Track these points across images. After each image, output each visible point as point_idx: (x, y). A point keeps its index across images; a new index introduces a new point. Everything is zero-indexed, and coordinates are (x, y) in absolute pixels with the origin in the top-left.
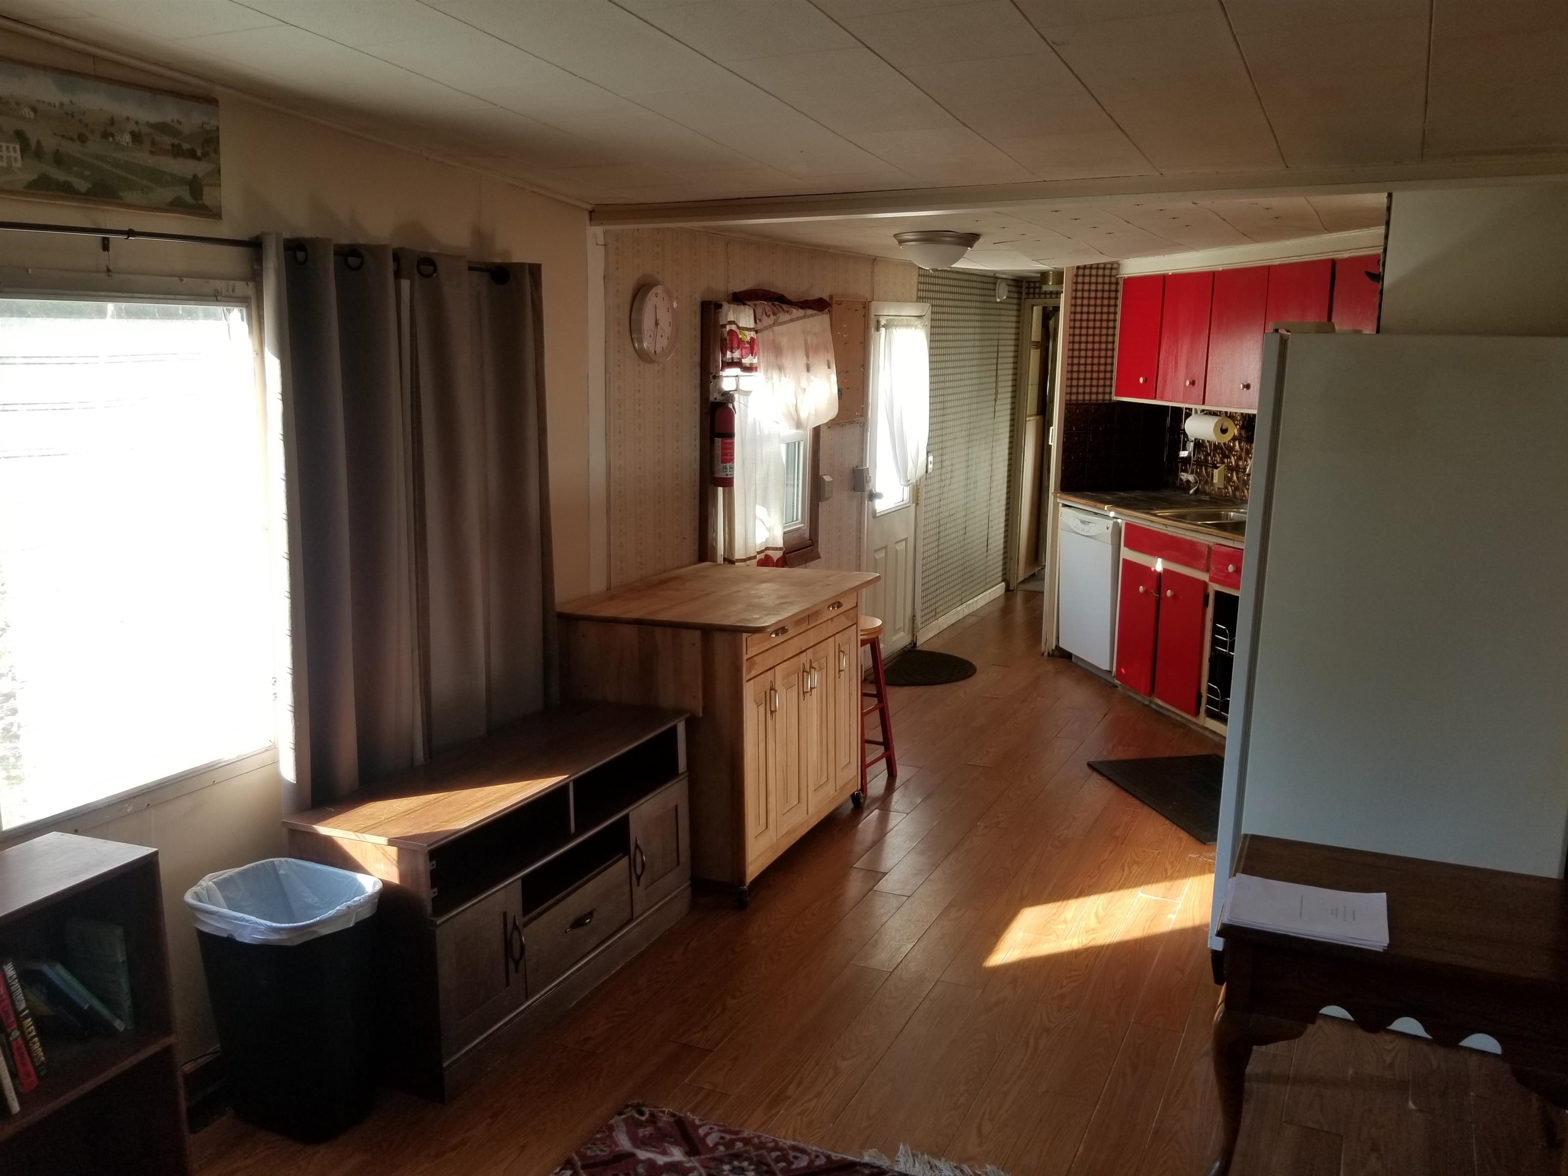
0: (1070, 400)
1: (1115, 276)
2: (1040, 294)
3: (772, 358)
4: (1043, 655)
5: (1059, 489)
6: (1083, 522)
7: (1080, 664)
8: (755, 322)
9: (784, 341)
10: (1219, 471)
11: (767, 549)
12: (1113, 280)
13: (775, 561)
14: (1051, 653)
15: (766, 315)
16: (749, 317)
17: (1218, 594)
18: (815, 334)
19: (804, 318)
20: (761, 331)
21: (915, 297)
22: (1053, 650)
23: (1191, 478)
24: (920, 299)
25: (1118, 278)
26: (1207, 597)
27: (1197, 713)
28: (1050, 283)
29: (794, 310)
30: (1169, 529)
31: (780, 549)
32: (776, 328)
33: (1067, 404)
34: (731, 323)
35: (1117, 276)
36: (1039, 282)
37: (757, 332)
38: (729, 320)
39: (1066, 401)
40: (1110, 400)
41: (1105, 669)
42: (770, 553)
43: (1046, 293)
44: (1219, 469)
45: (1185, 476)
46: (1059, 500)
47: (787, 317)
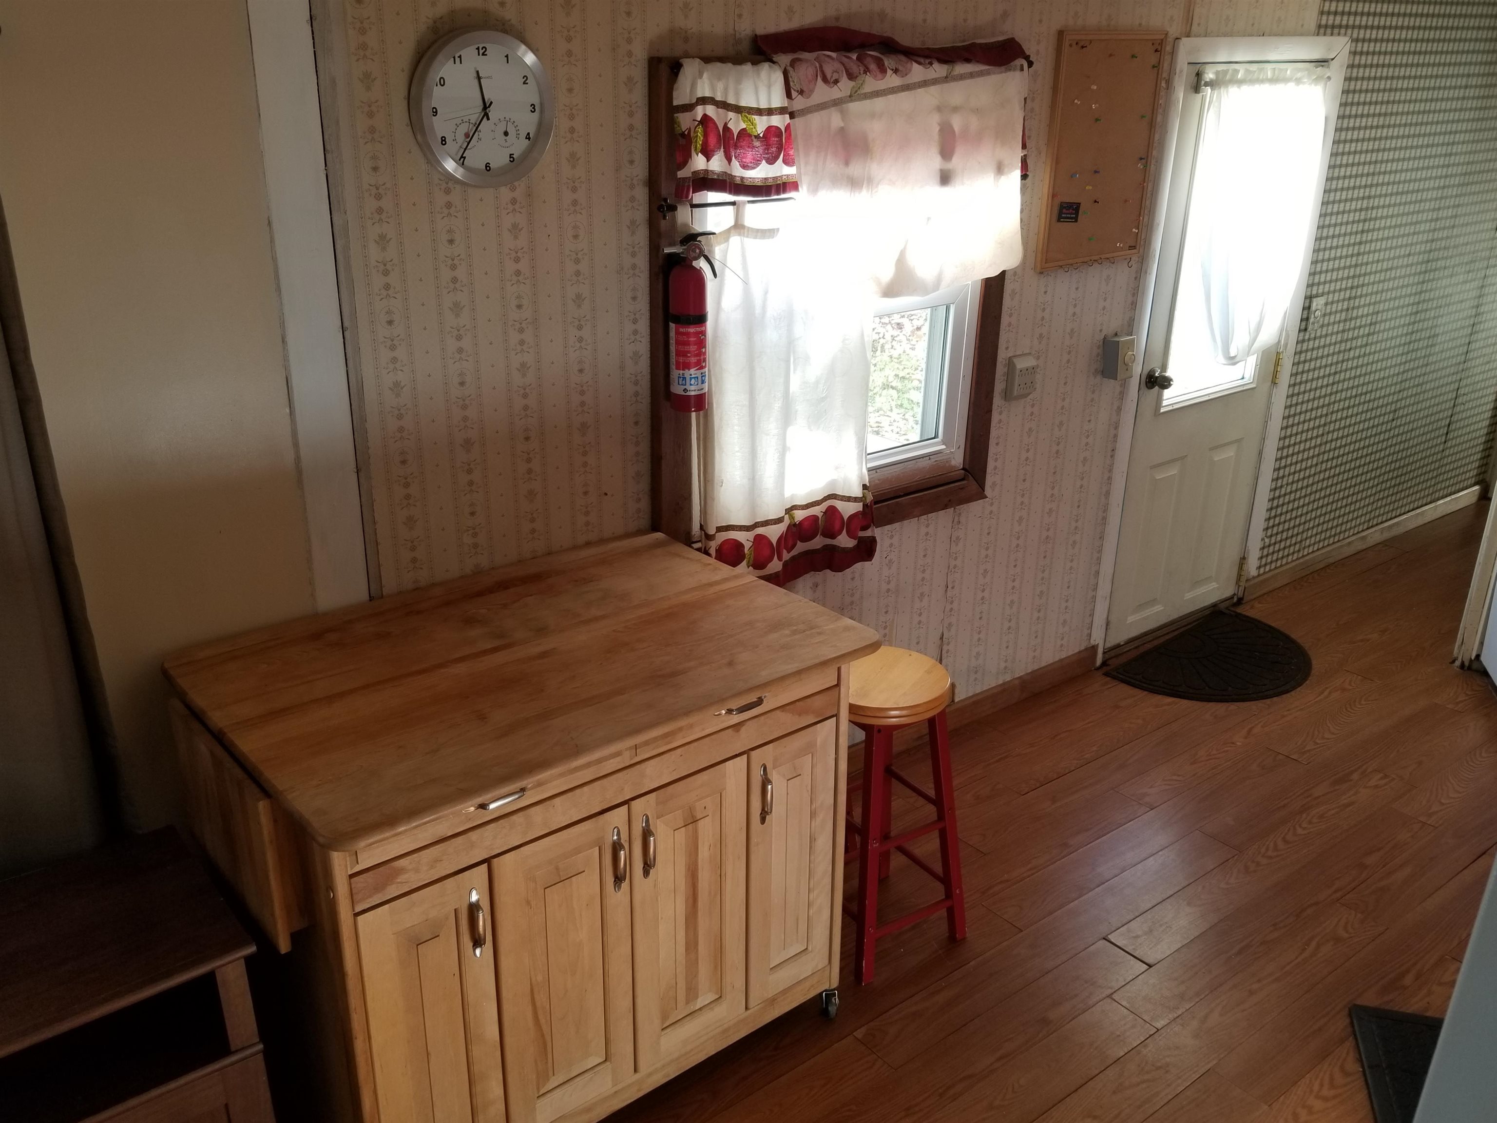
3: (832, 165)
4: (1454, 662)
8: (789, 95)
9: (875, 129)
11: (832, 496)
13: (846, 518)
14: (1467, 664)
15: (825, 80)
16: (769, 87)
18: (977, 111)
19: (947, 82)
20: (804, 112)
21: (1312, 25)
22: (1471, 660)
24: (1323, 29)
29: (915, 65)
31: (855, 500)
32: (854, 107)
34: (703, 101)
37: (792, 116)
38: (700, 95)
42: (839, 505)
47: (892, 80)
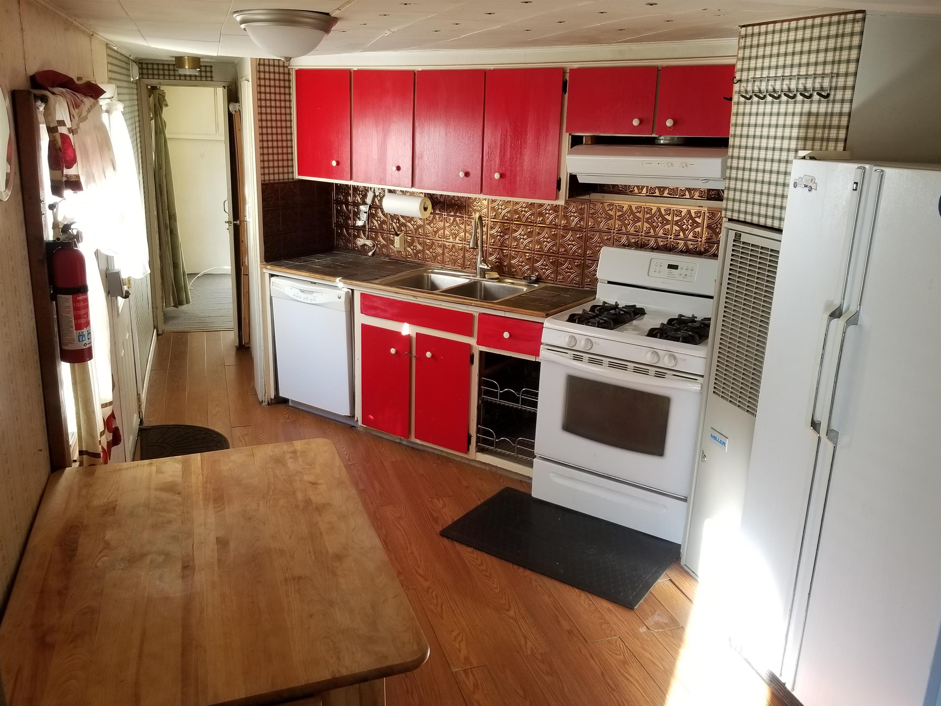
0: (264, 181)
1: (287, 67)
2: (175, 75)
4: (257, 402)
5: (264, 260)
6: (302, 291)
7: (301, 407)
8: (70, 119)
10: (400, 238)
12: (286, 71)
14: (270, 402)
17: (481, 353)
19: (92, 110)
20: (76, 131)
21: (107, 78)
22: (270, 399)
23: (369, 243)
24: (110, 80)
25: (290, 69)
26: (472, 357)
27: (467, 450)
28: (187, 67)
30: (419, 299)
33: (262, 184)
35: (289, 67)
36: (174, 65)
37: (73, 133)
39: (262, 181)
40: (293, 179)
41: (343, 415)
43: (180, 75)
44: (400, 236)
45: (361, 242)
46: (265, 270)
